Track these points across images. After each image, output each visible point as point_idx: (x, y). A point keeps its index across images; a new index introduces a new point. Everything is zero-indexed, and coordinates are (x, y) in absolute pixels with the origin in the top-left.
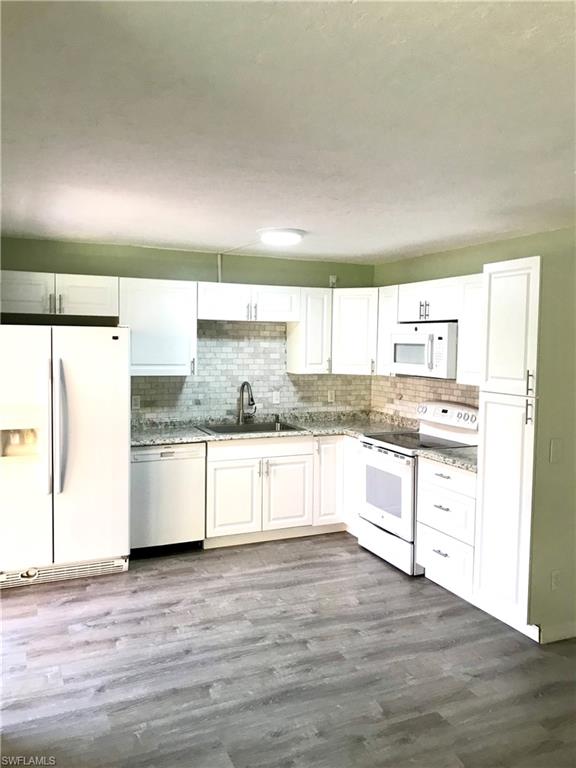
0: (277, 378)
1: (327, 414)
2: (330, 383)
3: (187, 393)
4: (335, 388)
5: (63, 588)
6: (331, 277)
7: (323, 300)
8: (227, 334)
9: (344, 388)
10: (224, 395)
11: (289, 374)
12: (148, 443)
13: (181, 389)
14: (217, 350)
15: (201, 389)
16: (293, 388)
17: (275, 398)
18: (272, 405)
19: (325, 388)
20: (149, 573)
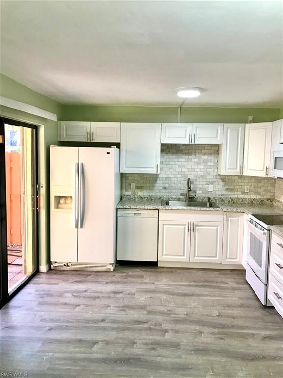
0: (212, 177)
1: (243, 200)
2: (246, 181)
3: (159, 184)
4: (250, 184)
5: (80, 274)
6: (249, 117)
7: (238, 130)
8: (183, 152)
9: (256, 184)
10: (179, 185)
11: (219, 175)
12: (128, 207)
13: (156, 180)
14: (177, 160)
15: (166, 181)
16: (221, 183)
17: (210, 188)
18: (208, 192)
19: (243, 184)
20: (121, 274)
